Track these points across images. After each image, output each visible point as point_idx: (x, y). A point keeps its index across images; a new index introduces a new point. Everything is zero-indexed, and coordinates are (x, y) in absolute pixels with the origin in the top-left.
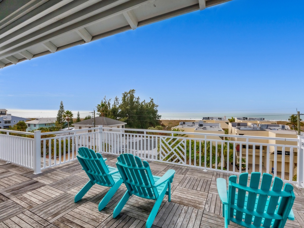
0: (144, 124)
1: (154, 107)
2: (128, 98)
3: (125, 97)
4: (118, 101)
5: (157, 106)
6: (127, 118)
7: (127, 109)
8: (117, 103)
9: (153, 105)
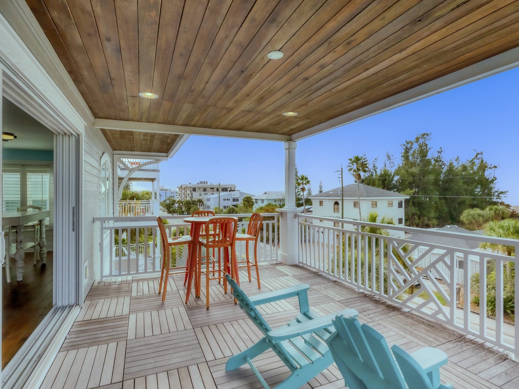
0: (457, 206)
1: (484, 171)
2: (414, 152)
3: (407, 151)
4: (392, 161)
5: (495, 167)
6: (411, 191)
7: (413, 175)
8: (391, 164)
9: (483, 167)
